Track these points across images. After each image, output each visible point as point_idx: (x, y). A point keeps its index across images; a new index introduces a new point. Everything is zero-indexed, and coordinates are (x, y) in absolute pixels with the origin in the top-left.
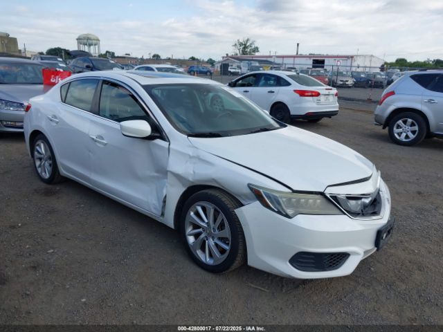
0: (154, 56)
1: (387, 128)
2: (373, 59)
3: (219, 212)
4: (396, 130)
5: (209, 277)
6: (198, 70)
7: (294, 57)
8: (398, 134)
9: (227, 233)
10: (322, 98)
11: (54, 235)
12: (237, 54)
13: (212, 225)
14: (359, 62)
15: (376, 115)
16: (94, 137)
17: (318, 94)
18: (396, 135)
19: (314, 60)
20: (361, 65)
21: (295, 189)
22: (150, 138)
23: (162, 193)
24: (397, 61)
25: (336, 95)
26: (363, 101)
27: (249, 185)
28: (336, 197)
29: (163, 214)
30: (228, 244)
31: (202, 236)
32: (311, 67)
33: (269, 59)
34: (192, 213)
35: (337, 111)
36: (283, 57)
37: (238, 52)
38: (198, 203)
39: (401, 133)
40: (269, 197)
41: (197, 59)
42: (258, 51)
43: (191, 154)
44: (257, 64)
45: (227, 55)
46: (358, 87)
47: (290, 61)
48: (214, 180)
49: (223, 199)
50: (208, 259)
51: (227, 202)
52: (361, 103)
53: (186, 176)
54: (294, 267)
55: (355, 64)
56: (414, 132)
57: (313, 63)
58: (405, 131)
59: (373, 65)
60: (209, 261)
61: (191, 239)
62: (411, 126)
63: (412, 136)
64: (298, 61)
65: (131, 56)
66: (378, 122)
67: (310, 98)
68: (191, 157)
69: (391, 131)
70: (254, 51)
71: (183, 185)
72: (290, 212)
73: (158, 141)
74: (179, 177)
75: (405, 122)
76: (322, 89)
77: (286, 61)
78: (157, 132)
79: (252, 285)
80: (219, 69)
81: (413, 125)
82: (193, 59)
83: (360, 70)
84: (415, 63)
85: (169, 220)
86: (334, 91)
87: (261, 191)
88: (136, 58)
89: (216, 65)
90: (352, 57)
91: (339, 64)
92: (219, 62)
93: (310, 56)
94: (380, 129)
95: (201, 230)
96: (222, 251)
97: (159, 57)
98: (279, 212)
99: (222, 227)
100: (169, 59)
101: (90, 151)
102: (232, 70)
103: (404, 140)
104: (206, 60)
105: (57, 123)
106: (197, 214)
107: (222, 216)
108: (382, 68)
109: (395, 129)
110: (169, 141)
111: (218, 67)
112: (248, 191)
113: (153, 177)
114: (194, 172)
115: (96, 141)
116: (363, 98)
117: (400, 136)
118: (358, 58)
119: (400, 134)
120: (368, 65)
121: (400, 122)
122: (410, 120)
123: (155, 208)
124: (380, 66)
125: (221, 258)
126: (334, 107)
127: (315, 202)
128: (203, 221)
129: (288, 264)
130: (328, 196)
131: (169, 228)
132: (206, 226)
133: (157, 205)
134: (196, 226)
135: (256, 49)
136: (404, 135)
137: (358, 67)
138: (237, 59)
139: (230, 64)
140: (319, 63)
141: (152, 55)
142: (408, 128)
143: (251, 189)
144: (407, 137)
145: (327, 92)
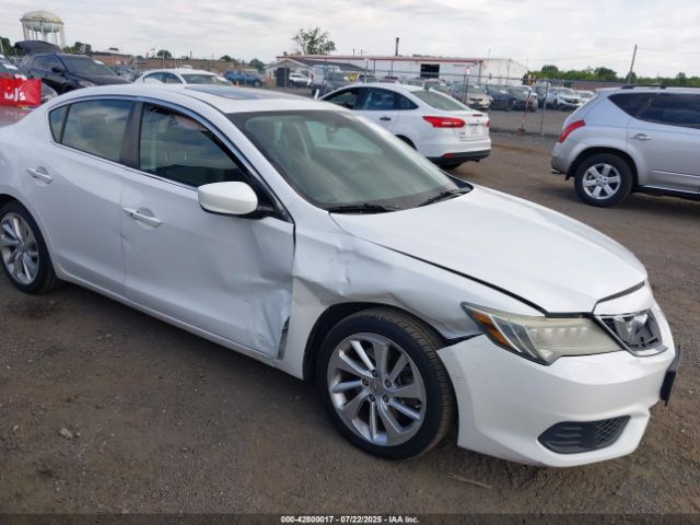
0: (160, 53)
1: (572, 178)
2: (512, 65)
3: (399, 354)
4: (586, 183)
5: (381, 467)
6: (239, 77)
7: (393, 60)
8: (588, 188)
9: (417, 389)
10: (467, 130)
11: (69, 401)
12: (299, 53)
13: (385, 376)
14: (490, 69)
15: (555, 159)
16: (134, 212)
17: (461, 124)
18: (586, 190)
19: (423, 66)
20: (494, 74)
21: (550, 310)
22: (256, 215)
23: (280, 316)
24: (544, 69)
25: (488, 124)
26: (512, 132)
27: (463, 305)
28: (611, 320)
29: (281, 355)
30: (417, 410)
31: (364, 394)
32: (419, 76)
33: (352, 62)
34: (342, 354)
35: (488, 151)
36: (374, 59)
37: (300, 49)
38: (354, 336)
39: (594, 187)
40: (506, 328)
41: (234, 60)
42: (334, 49)
43: (340, 246)
44: (338, 70)
45: (285, 53)
46: (497, 109)
47: (387, 66)
48: (391, 295)
49: (409, 330)
50: (375, 436)
51: (416, 336)
52: (509, 135)
53: (332, 287)
54: (549, 448)
55: (485, 72)
56: (613, 186)
57: (422, 70)
58: (599, 183)
59: (512, 75)
60: (379, 439)
61: (339, 400)
62: (609, 176)
63: (611, 192)
64: (398, 66)
65: (120, 52)
66: (557, 168)
67: (450, 130)
68: (339, 252)
69: (579, 184)
70: (327, 49)
71: (322, 302)
72: (545, 354)
73: (270, 222)
74: (314, 287)
75: (600, 170)
76: (466, 114)
77: (380, 65)
78: (268, 204)
79: (461, 479)
80: (273, 78)
81: (612, 174)
82: (227, 59)
83: (494, 82)
84: (569, 73)
85: (295, 365)
86: (485, 118)
87: (490, 316)
88: (129, 56)
89: (267, 71)
90: (481, 62)
91: (468, 72)
92: (272, 65)
93: (416, 58)
94: (560, 180)
95: (360, 383)
96: (404, 421)
97: (170, 55)
98: (525, 355)
99: (405, 379)
100: (187, 59)
101: (123, 236)
102: (295, 79)
103: (599, 198)
104: (248, 61)
105: (49, 182)
106: (352, 354)
107: (405, 359)
108: (525, 80)
109: (584, 180)
110: (294, 223)
111: (270, 74)
112: (464, 315)
113: (256, 286)
114: (348, 280)
115: (136, 218)
116: (511, 127)
117: (592, 191)
118: (490, 63)
119: (592, 188)
120: (504, 74)
121: (593, 169)
122: (608, 167)
123: (262, 342)
124: (522, 76)
125: (403, 435)
126: (484, 145)
127: (578, 332)
128: (366, 368)
129: (538, 442)
130: (600, 318)
131: (293, 377)
132: (371, 376)
133: (268, 336)
134: (348, 376)
135: (331, 46)
136: (598, 189)
137: (490, 78)
138: (301, 60)
139: (292, 69)
140: (430, 70)
141: (157, 51)
142: (604, 178)
143: (470, 313)
144: (603, 193)
145: (474, 120)
